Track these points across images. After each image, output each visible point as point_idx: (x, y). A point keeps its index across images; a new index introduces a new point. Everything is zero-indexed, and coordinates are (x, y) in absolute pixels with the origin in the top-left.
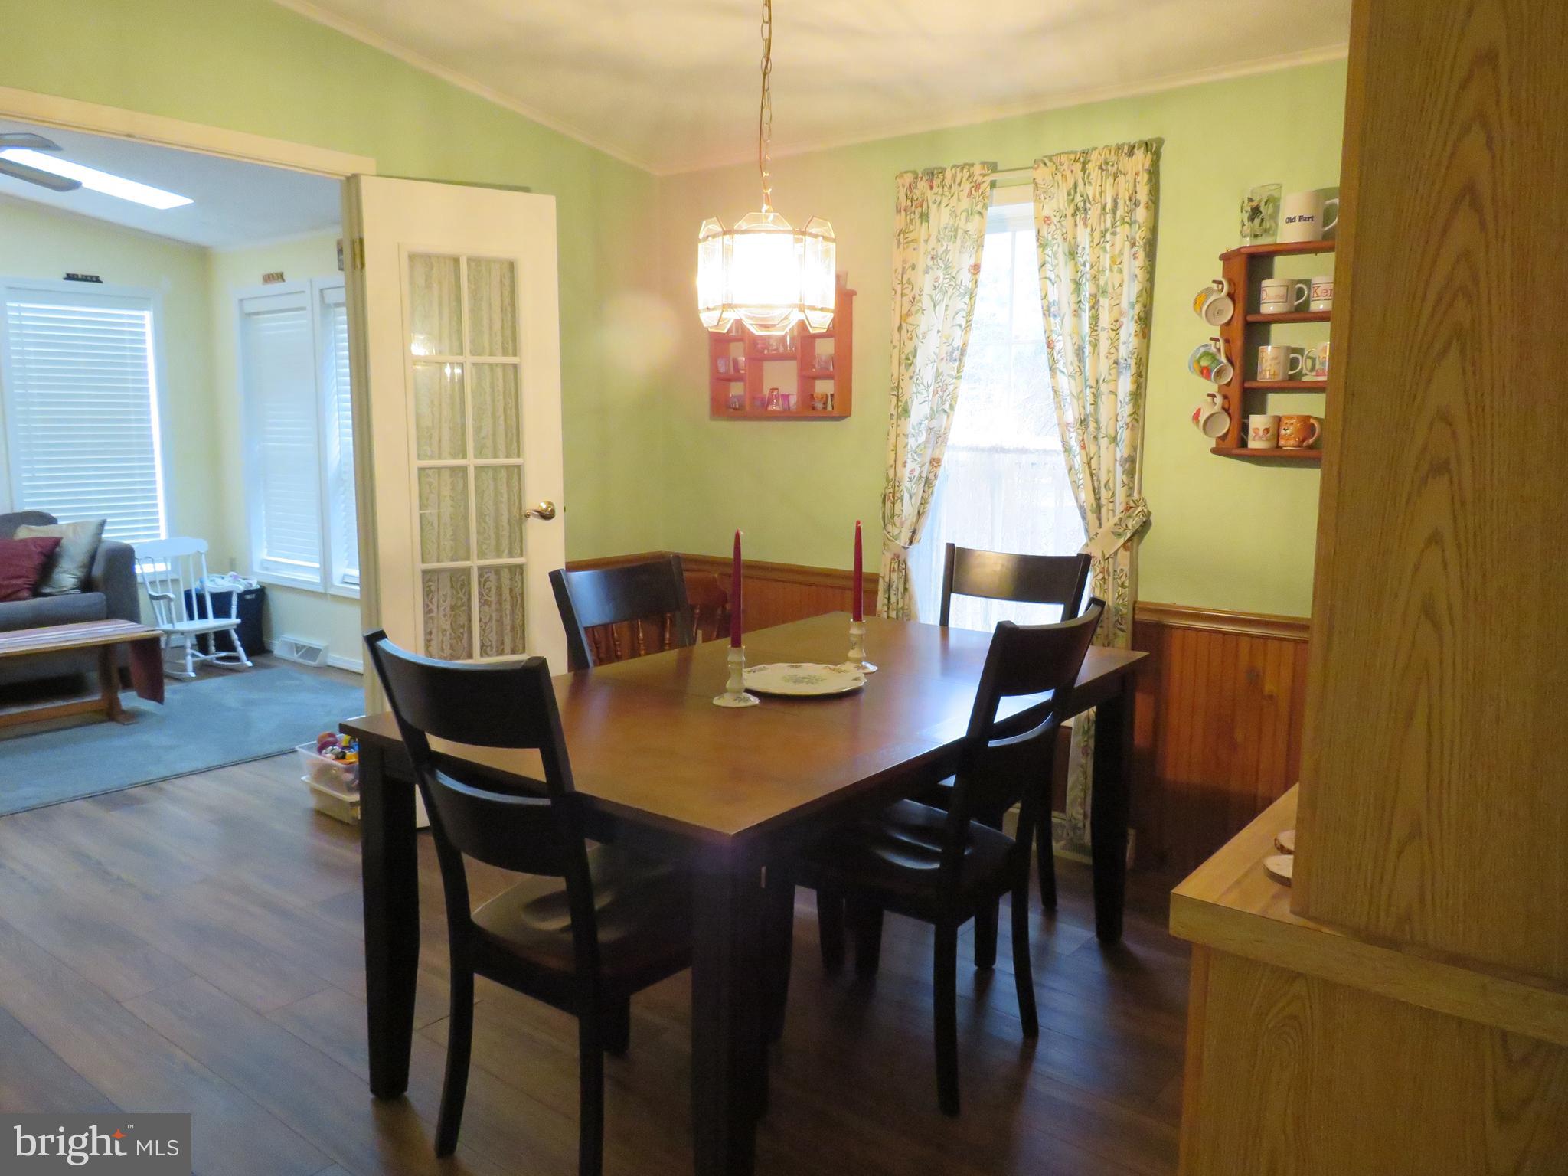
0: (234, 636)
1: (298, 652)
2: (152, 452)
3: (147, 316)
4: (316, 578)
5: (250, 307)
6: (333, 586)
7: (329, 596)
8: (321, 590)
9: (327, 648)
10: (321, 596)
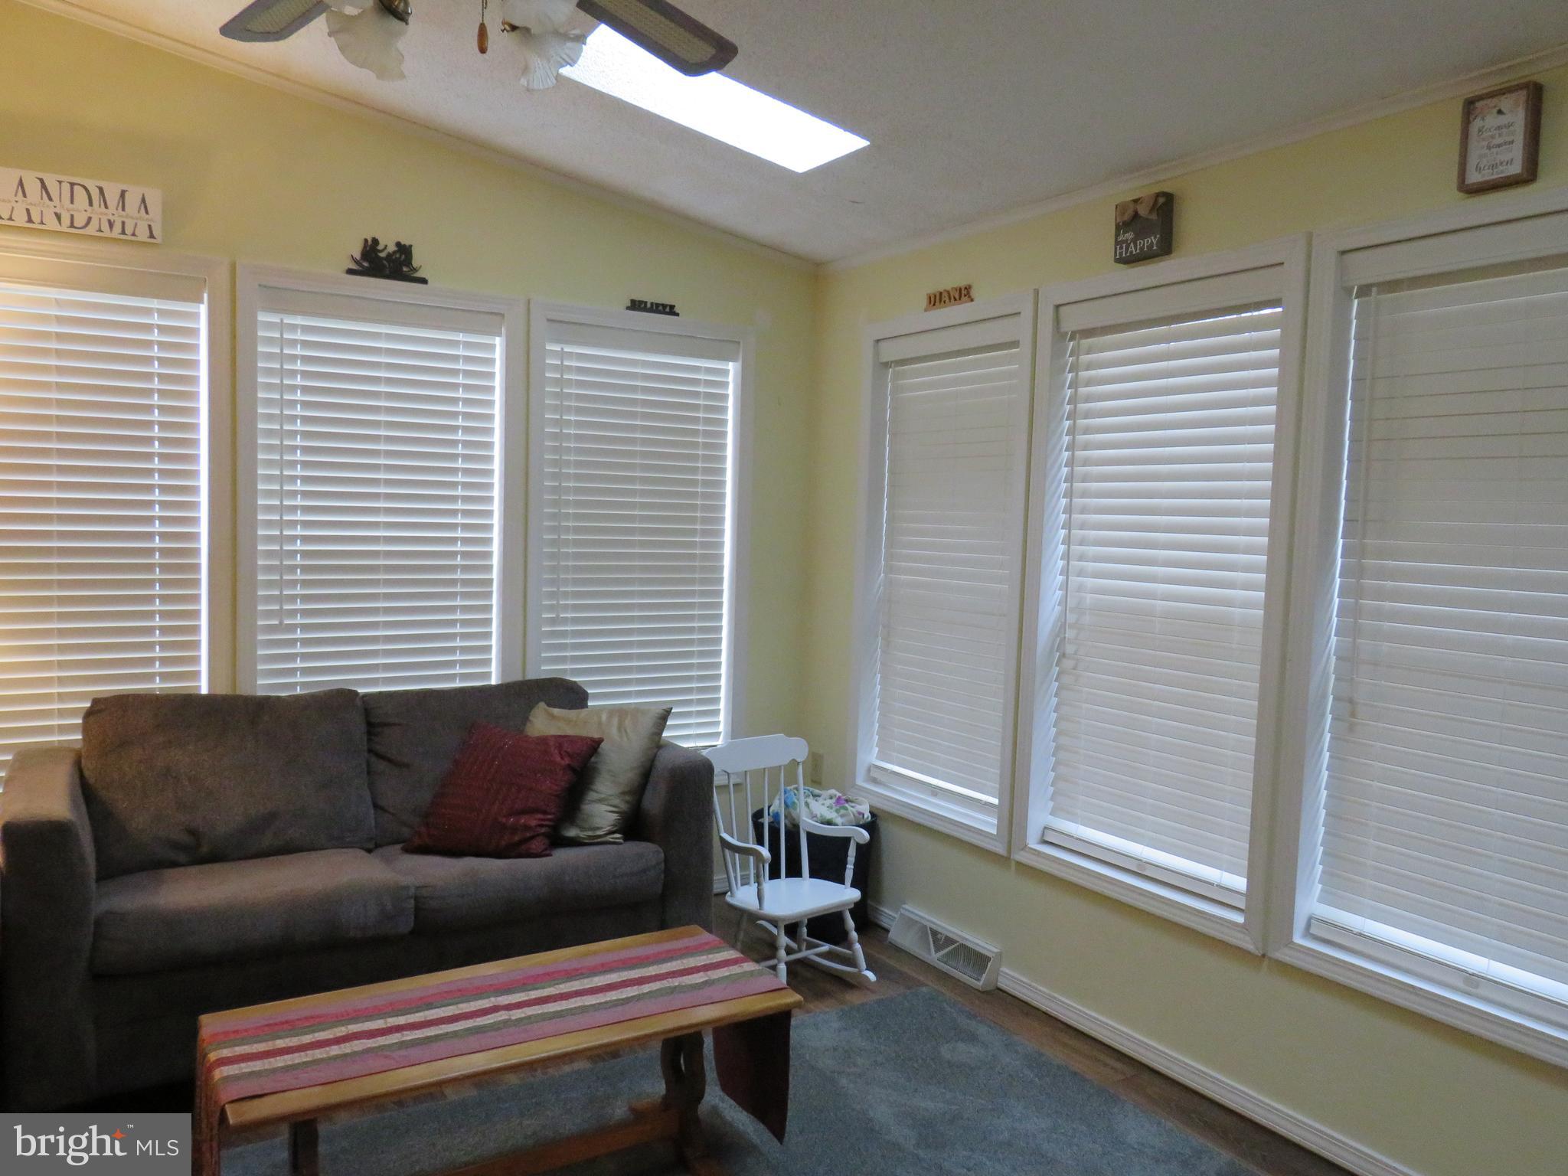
0: (850, 923)
1: (937, 950)
2: (720, 581)
3: (732, 368)
4: (989, 824)
5: (889, 352)
6: (1025, 848)
7: (1013, 863)
8: (1000, 849)
9: (999, 955)
10: (1002, 860)
